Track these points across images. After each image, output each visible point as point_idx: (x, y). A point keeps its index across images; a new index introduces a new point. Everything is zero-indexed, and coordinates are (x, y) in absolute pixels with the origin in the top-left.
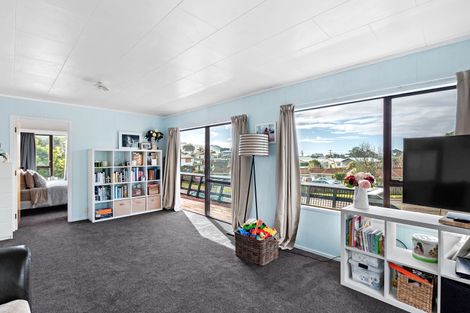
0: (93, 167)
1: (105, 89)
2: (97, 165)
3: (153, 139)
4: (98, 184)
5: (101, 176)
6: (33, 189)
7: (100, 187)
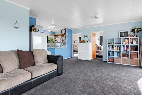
0: (107, 44)
1: (98, 18)
2: (109, 43)
3: (136, 32)
4: (109, 50)
5: (111, 47)
6: (100, 50)
7: (111, 51)
